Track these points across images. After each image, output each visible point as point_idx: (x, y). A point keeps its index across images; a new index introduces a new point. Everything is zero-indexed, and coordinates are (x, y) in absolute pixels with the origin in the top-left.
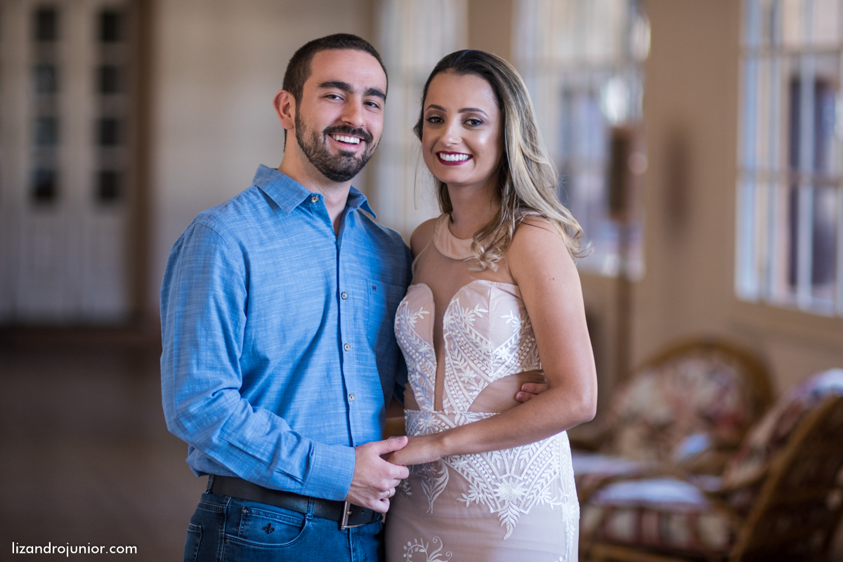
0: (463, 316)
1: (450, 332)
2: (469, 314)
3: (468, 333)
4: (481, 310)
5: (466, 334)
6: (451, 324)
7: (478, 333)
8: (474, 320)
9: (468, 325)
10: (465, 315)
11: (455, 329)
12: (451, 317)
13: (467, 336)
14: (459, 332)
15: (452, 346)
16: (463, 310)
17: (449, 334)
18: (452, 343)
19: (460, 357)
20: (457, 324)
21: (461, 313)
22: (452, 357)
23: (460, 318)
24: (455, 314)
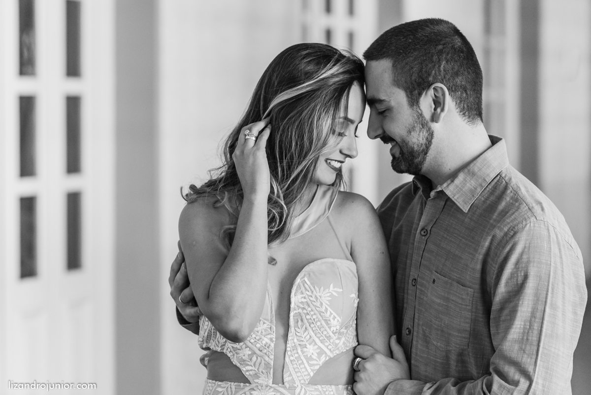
0: (318, 295)
1: (300, 310)
2: (324, 293)
3: (323, 311)
4: (335, 289)
5: (320, 312)
6: (302, 303)
7: (332, 312)
8: (330, 299)
9: (324, 304)
10: (320, 294)
11: (307, 307)
12: (302, 296)
13: (321, 314)
14: (312, 310)
15: (300, 323)
16: (317, 289)
17: (297, 312)
18: (300, 321)
19: (306, 334)
20: (310, 302)
21: (314, 292)
22: (297, 334)
23: (314, 296)
24: (307, 292)
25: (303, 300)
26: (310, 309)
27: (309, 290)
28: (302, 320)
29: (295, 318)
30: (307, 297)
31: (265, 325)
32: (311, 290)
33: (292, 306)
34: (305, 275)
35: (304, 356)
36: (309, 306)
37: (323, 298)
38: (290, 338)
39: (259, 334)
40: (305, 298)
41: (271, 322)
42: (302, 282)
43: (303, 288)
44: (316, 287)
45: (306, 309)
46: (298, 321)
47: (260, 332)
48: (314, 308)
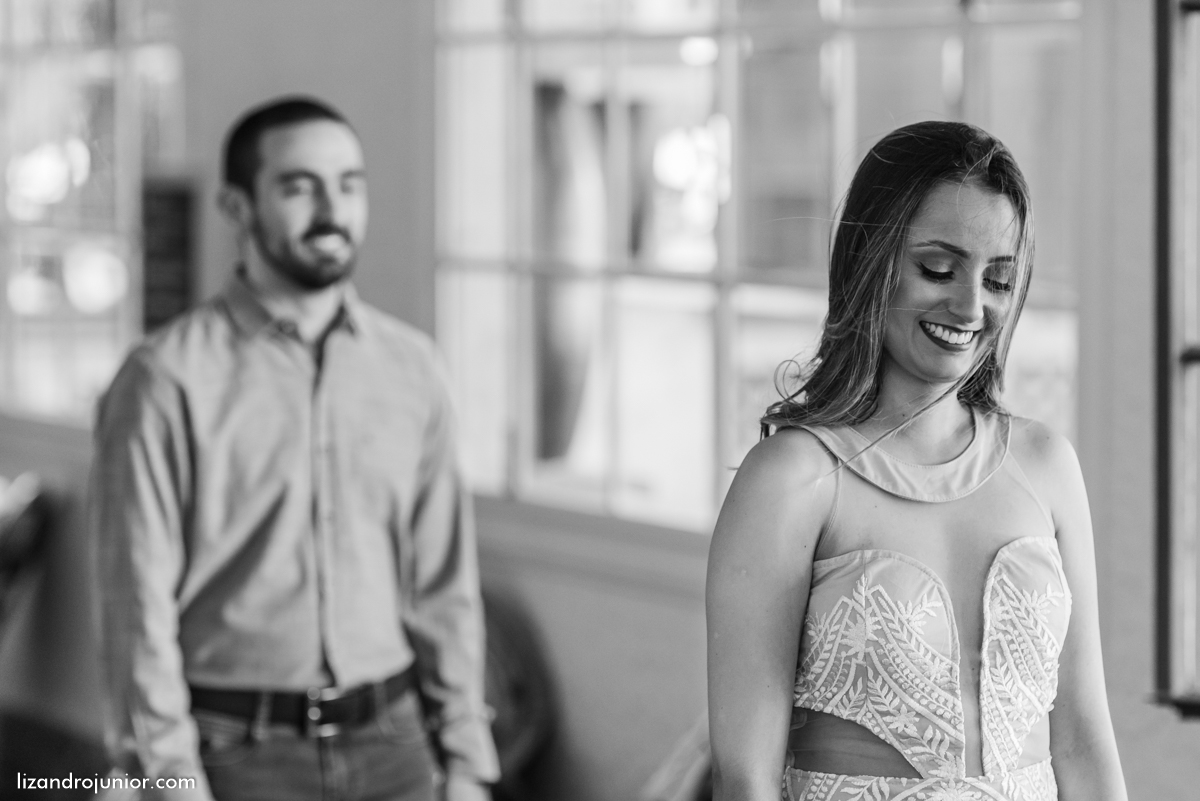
0: (1030, 605)
1: (1001, 636)
2: (1039, 602)
3: (1039, 635)
4: (1055, 594)
5: (1033, 638)
6: (1003, 621)
11: (1011, 629)
12: (1003, 608)
13: (1035, 640)
14: (1020, 635)
15: (999, 659)
16: (1028, 595)
17: (995, 638)
18: (998, 655)
19: (1008, 677)
20: (1016, 621)
21: (1024, 601)
22: (994, 678)
23: (1023, 609)
24: (1011, 602)
25: (1006, 617)
26: (1016, 632)
27: (1014, 597)
28: (1002, 653)
29: (991, 649)
30: (1011, 610)
31: (944, 664)
32: (1017, 597)
33: (987, 627)
34: (1000, 570)
35: (1009, 720)
36: (1015, 628)
37: (1038, 612)
38: (984, 689)
39: (931, 682)
40: (1007, 612)
41: (953, 659)
42: (998, 582)
43: (1002, 595)
44: (1025, 592)
45: (1009, 633)
46: (995, 656)
47: (932, 678)
48: (1023, 630)
